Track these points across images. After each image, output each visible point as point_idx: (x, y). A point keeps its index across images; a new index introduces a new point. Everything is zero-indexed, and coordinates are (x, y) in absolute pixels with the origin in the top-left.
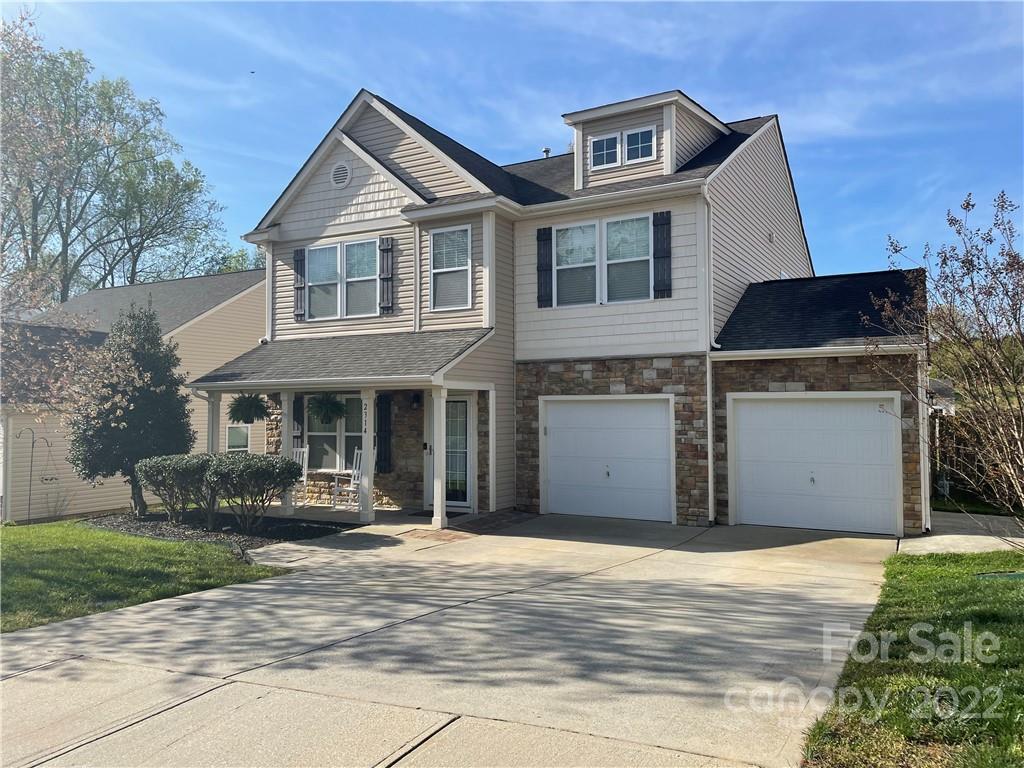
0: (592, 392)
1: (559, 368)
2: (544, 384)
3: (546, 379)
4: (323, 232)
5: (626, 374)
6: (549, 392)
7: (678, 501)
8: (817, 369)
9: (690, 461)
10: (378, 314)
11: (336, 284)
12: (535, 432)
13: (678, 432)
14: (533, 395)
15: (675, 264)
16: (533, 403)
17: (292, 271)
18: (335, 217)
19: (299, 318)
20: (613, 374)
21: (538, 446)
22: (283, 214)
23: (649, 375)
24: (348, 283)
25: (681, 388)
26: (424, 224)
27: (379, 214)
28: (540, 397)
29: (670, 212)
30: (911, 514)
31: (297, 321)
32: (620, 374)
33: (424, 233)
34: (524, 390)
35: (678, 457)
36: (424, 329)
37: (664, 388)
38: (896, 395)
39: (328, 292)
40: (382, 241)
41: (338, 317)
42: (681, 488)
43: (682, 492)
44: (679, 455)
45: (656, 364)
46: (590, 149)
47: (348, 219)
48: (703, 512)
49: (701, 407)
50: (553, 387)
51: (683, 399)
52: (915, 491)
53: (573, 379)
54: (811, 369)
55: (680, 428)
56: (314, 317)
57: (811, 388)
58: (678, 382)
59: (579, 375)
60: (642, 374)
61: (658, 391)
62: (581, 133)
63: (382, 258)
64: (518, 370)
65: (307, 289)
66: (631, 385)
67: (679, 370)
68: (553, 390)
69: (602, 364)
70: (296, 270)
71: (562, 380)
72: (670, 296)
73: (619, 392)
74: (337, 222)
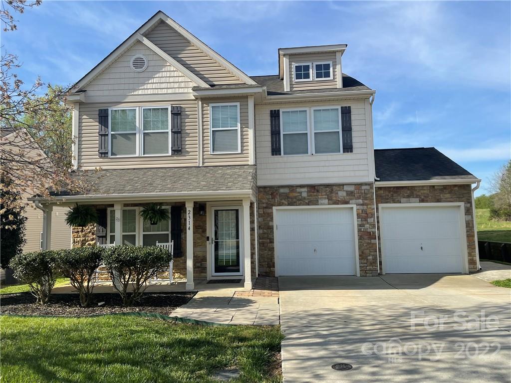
0: (308, 204)
1: (286, 190)
2: (276, 200)
3: (278, 197)
4: (124, 99)
5: (328, 194)
6: (280, 205)
7: (361, 263)
8: (425, 192)
9: (367, 241)
10: (171, 154)
11: (135, 134)
12: (271, 228)
13: (359, 226)
14: (270, 206)
15: (354, 134)
16: (269, 211)
17: (97, 124)
18: (135, 90)
19: (103, 154)
20: (320, 194)
21: (273, 236)
22: (89, 84)
23: (342, 194)
24: (144, 133)
25: (361, 201)
26: (206, 100)
27: (170, 91)
28: (274, 208)
29: (350, 107)
30: (472, 262)
31: (101, 157)
32: (325, 193)
33: (205, 105)
34: (264, 203)
35: (360, 239)
36: (206, 164)
37: (351, 202)
38: (462, 204)
39: (129, 139)
40: (173, 108)
41: (137, 155)
42: (362, 256)
43: (363, 258)
44: (361, 238)
45: (346, 188)
46: (294, 70)
47: (146, 92)
48: (375, 269)
49: (372, 211)
50: (283, 201)
51: (361, 207)
52: (473, 250)
53: (295, 197)
54: (422, 191)
55: (360, 223)
56: (116, 155)
57: (422, 201)
58: (359, 198)
59: (299, 194)
60: (337, 193)
61: (347, 203)
62: (288, 60)
63: (173, 120)
64: (260, 192)
65: (110, 136)
66: (332, 200)
67: (358, 191)
68: (283, 203)
69: (313, 188)
70: (100, 122)
71: (288, 197)
72: (352, 152)
73: (324, 204)
74: (136, 93)
